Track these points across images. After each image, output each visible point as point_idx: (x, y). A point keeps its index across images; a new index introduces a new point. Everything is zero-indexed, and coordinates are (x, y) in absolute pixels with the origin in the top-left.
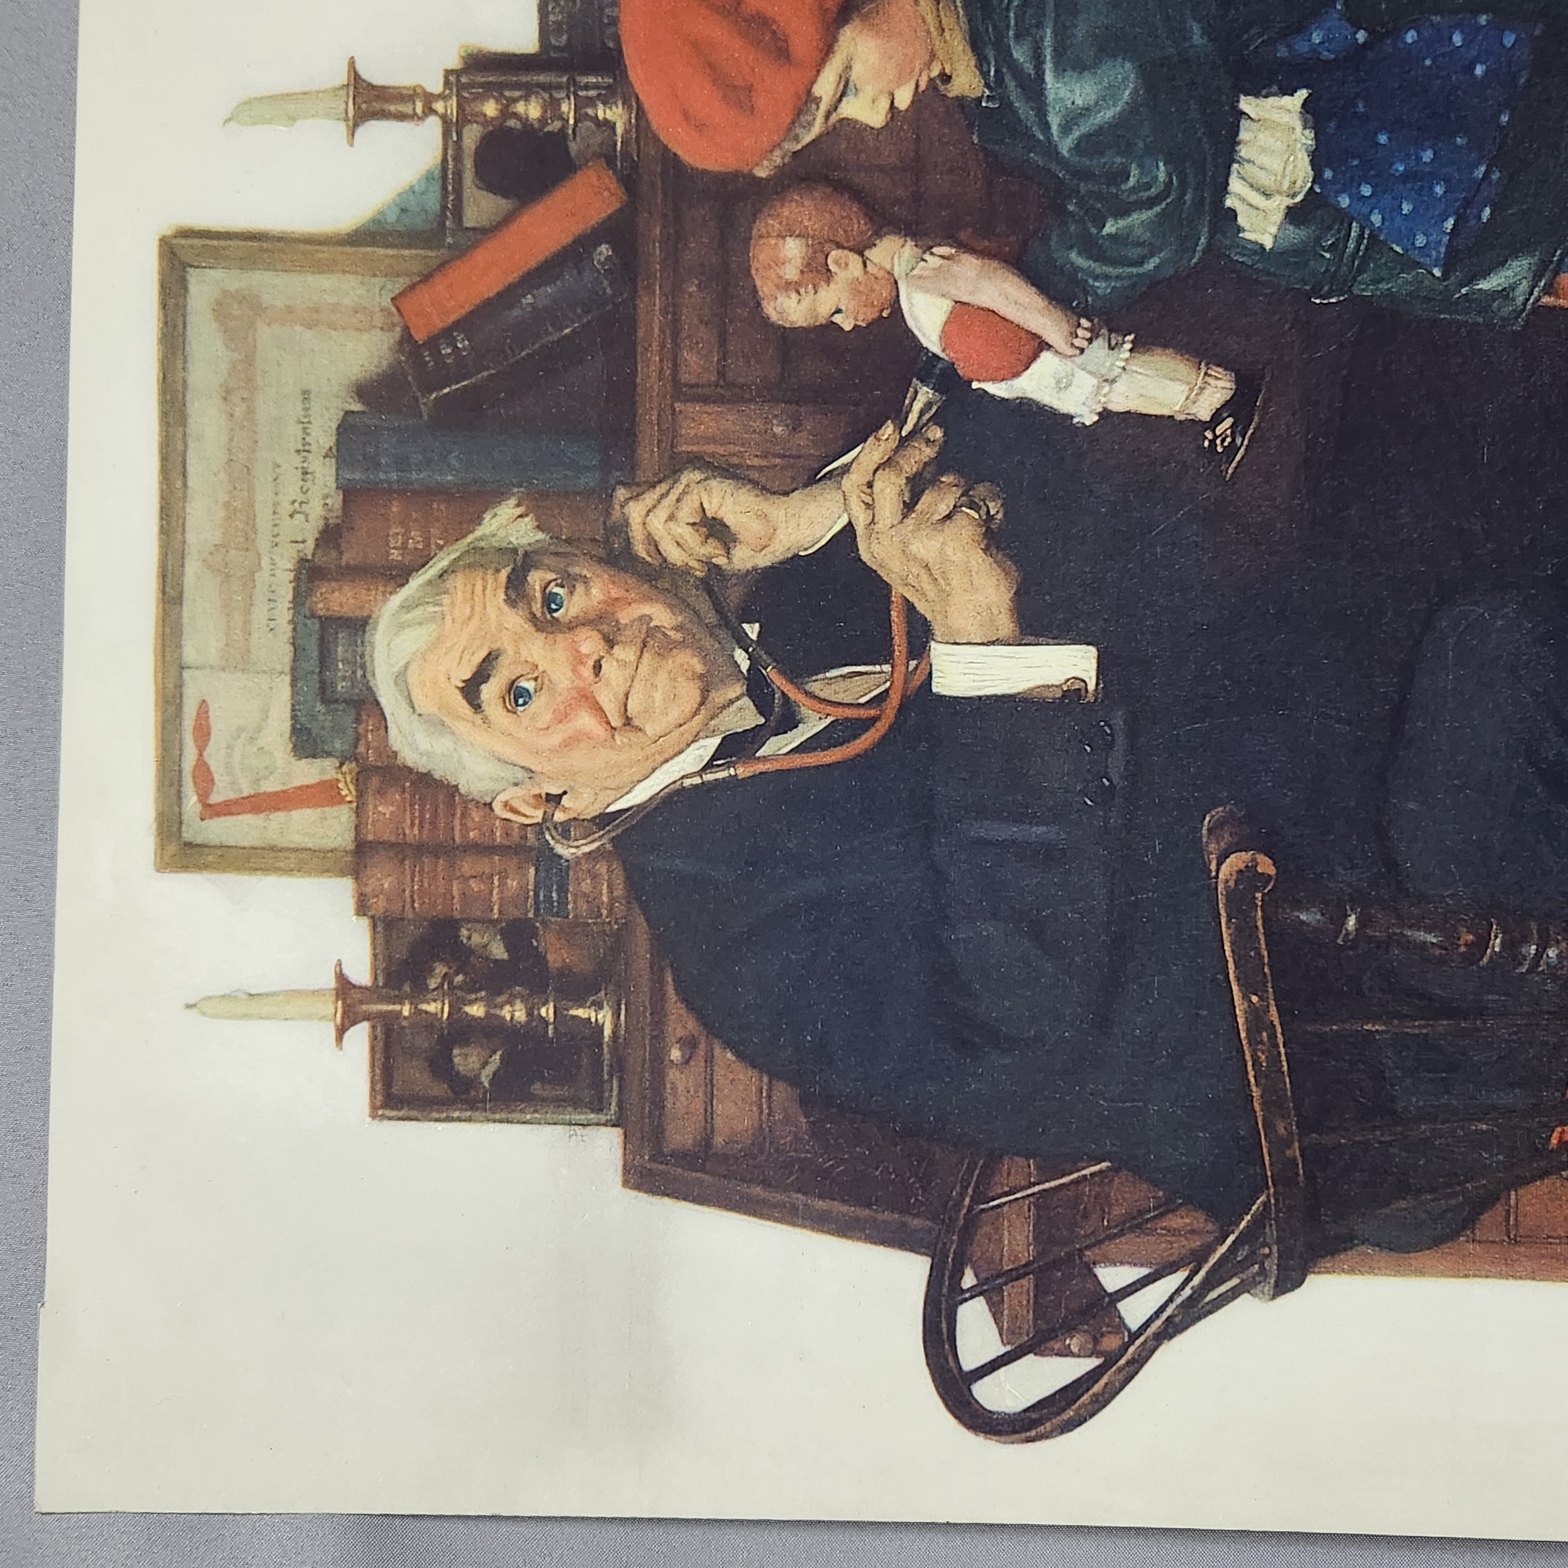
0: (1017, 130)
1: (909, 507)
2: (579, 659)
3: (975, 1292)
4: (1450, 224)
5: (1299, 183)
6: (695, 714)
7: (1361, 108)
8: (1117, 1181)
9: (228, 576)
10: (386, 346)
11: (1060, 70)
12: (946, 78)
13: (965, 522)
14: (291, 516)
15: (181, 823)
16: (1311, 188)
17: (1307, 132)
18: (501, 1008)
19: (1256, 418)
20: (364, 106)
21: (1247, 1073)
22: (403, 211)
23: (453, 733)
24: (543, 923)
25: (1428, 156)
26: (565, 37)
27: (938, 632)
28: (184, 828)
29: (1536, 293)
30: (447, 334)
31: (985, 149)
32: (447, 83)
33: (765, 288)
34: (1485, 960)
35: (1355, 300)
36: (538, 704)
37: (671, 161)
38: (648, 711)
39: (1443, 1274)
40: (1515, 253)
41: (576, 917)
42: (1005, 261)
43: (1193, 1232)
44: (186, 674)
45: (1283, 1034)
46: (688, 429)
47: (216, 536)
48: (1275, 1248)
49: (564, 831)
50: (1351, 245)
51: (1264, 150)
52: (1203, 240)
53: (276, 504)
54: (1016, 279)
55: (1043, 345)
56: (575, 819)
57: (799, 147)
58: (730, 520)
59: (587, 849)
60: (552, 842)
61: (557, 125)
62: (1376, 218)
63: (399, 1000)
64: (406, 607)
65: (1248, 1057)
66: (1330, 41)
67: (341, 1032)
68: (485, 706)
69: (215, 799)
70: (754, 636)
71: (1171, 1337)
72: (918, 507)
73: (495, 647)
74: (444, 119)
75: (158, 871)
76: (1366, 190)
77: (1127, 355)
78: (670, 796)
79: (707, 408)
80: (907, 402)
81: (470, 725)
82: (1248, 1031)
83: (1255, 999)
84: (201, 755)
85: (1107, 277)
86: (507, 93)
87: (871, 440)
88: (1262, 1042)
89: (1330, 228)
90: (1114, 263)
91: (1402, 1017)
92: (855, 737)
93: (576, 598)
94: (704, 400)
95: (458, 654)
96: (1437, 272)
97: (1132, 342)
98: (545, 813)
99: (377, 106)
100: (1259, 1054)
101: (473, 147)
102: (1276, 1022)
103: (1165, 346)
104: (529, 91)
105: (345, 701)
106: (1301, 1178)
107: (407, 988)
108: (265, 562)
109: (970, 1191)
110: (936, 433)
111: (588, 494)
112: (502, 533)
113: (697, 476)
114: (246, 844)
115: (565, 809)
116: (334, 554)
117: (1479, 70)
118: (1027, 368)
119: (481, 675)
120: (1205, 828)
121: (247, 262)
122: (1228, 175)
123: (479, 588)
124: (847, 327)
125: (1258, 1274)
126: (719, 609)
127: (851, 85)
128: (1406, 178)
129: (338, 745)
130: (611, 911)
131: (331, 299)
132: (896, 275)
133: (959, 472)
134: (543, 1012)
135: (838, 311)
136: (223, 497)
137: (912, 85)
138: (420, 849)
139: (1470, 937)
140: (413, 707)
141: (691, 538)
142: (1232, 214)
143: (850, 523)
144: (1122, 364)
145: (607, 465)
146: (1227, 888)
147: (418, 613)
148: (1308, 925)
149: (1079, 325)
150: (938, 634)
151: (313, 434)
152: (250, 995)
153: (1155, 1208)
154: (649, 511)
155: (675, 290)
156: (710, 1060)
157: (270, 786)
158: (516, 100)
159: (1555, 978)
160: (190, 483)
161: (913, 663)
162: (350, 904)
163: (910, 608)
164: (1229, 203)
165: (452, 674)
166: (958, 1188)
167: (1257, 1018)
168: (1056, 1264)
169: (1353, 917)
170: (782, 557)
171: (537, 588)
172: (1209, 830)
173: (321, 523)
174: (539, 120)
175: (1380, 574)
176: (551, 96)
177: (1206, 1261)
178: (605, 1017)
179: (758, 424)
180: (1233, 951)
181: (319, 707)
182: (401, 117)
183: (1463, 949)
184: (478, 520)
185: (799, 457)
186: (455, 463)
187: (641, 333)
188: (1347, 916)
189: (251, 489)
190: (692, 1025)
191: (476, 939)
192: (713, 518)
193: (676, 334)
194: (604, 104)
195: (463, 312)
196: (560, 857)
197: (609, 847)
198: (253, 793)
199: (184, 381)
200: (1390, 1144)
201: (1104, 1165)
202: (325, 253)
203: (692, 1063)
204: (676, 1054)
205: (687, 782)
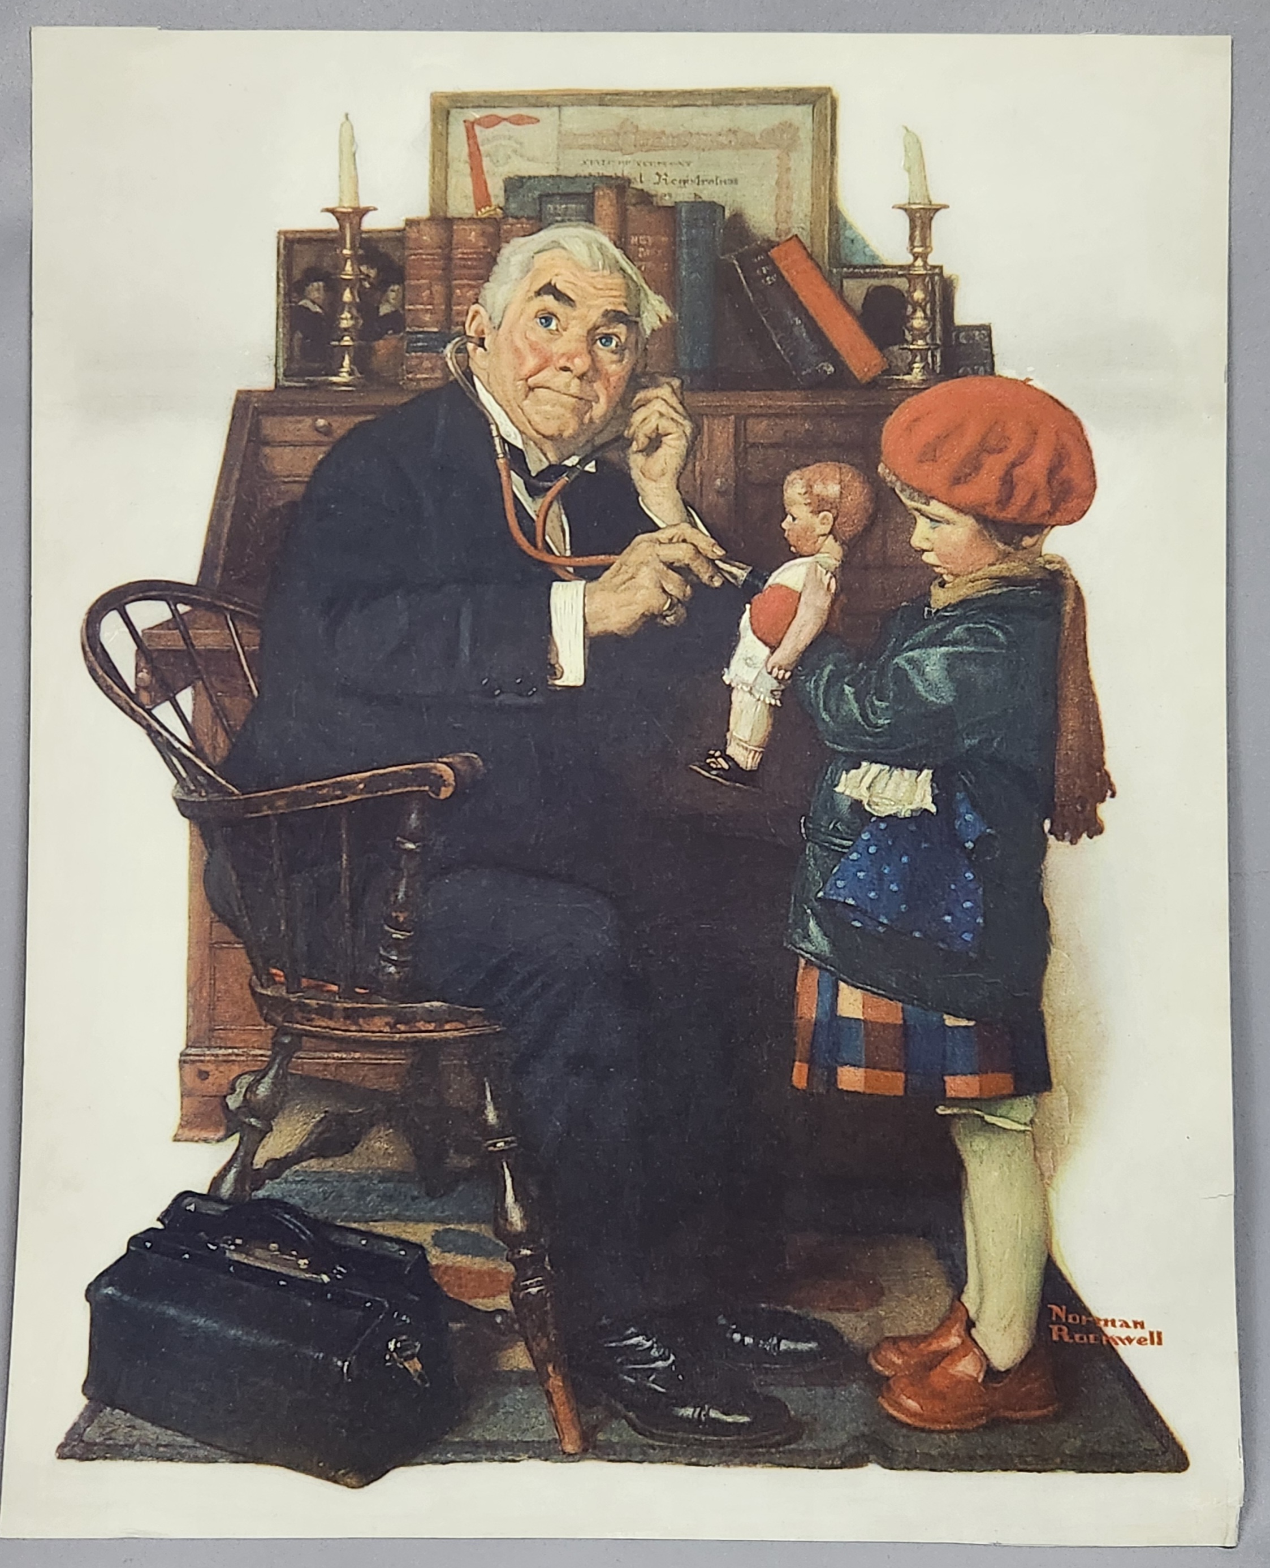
0: (911, 630)
1: (670, 566)
2: (571, 358)
3: (174, 612)
4: (850, 901)
5: (877, 808)
6: (538, 432)
7: (924, 845)
8: (246, 701)
9: (618, 134)
10: (766, 231)
11: (947, 656)
12: (942, 584)
13: (662, 602)
14: (657, 174)
15: (462, 108)
16: (873, 816)
17: (909, 812)
18: (349, 312)
19: (728, 783)
20: (918, 215)
22: (852, 241)
23: (522, 278)
24: (402, 338)
25: (894, 887)
26: (964, 342)
27: (592, 585)
28: (459, 110)
29: (808, 956)
30: (775, 270)
31: (898, 609)
32: (934, 267)
33: (807, 472)
34: (387, 928)
35: (804, 842)
36: (542, 331)
37: (887, 411)
38: (538, 401)
39: (190, 903)
40: (833, 943)
41: (408, 358)
42: (827, 624)
43: (215, 748)
44: (556, 109)
45: (340, 803)
46: (718, 425)
47: (643, 127)
48: (205, 799)
49: (461, 350)
50: (838, 841)
51: (898, 785)
52: (841, 748)
53: (665, 164)
54: (815, 631)
55: (773, 649)
56: (469, 357)
57: (898, 492)
58: (661, 452)
59: (450, 364)
60: (454, 342)
61: (909, 338)
62: (854, 856)
63: (352, 248)
64: (601, 247)
66: (967, 826)
67: (332, 211)
68: (539, 298)
69: (478, 129)
70: (587, 468)
71: (149, 735)
72: (670, 572)
73: (577, 304)
74: (912, 266)
75: (432, 94)
76: (872, 850)
77: (768, 702)
78: (484, 415)
79: (731, 436)
80: (737, 563)
81: (527, 288)
82: (339, 783)
83: (361, 786)
84: (505, 119)
85: (817, 688)
86: (928, 306)
87: (713, 541)
88: (333, 790)
89: (848, 828)
90: (826, 693)
91: (351, 878)
92: (524, 534)
93: (610, 355)
94: (736, 435)
95: (572, 280)
96: (820, 894)
97: (776, 705)
98: (472, 337)
99: (918, 222)
100: (327, 789)
101: (894, 285)
102: (347, 800)
103: (773, 725)
104: (930, 319)
105: (540, 211)
106: (249, 815)
107: (361, 252)
108: (628, 158)
109: (238, 609)
110: (717, 583)
111: (676, 361)
112: (649, 307)
113: (688, 431)
114: (450, 150)
115: (475, 350)
116: (633, 201)
117: (948, 918)
118: (759, 638)
119: (559, 296)
121: (816, 142)
122: (881, 763)
123: (614, 293)
124: (784, 525)
125: (189, 789)
126: (603, 446)
127: (937, 524)
128: (881, 875)
129: (513, 206)
130: (411, 380)
131: (795, 197)
132: (818, 555)
133: (693, 598)
134: (347, 338)
135: (794, 519)
136: (668, 130)
137: (938, 563)
138: (449, 259)
139: (401, 919)
140: (538, 252)
141: (649, 428)
142: (858, 767)
143: (659, 528)
144: (762, 698)
145: (694, 373)
146: (431, 768)
147: (597, 254)
148: (409, 819)
149: (786, 671)
150: (590, 585)
151: (710, 187)
152: (354, 155)
153: (229, 725)
154: (664, 400)
155: (805, 414)
156: (318, 444)
157: (486, 163)
158: (924, 312)
159: (377, 971)
160: (677, 109)
161: (571, 570)
162: (413, 215)
163: (607, 568)
164: (864, 764)
165: (559, 277)
166: (240, 602)
167: (348, 788)
168: (193, 663)
169: (414, 847)
170: (637, 485)
171: (615, 330)
172: (468, 757)
173: (653, 193)
174: (912, 326)
176: (927, 334)
177: (197, 756)
178: (344, 377)
179: (721, 469)
181: (537, 193)
182: (912, 239)
183: (394, 914)
184: (657, 292)
185: (701, 495)
186: (694, 276)
187: (778, 393)
188: (414, 843)
189: (674, 148)
190: (340, 432)
191: (392, 295)
192: (661, 442)
193: (777, 415)
194: (923, 368)
195: (789, 280)
196: (445, 347)
197: (451, 378)
198: (482, 152)
199: (740, 105)
200: (271, 870)
201: (256, 693)
202: (824, 191)
203: (315, 433)
204: (321, 422)
205: (493, 427)
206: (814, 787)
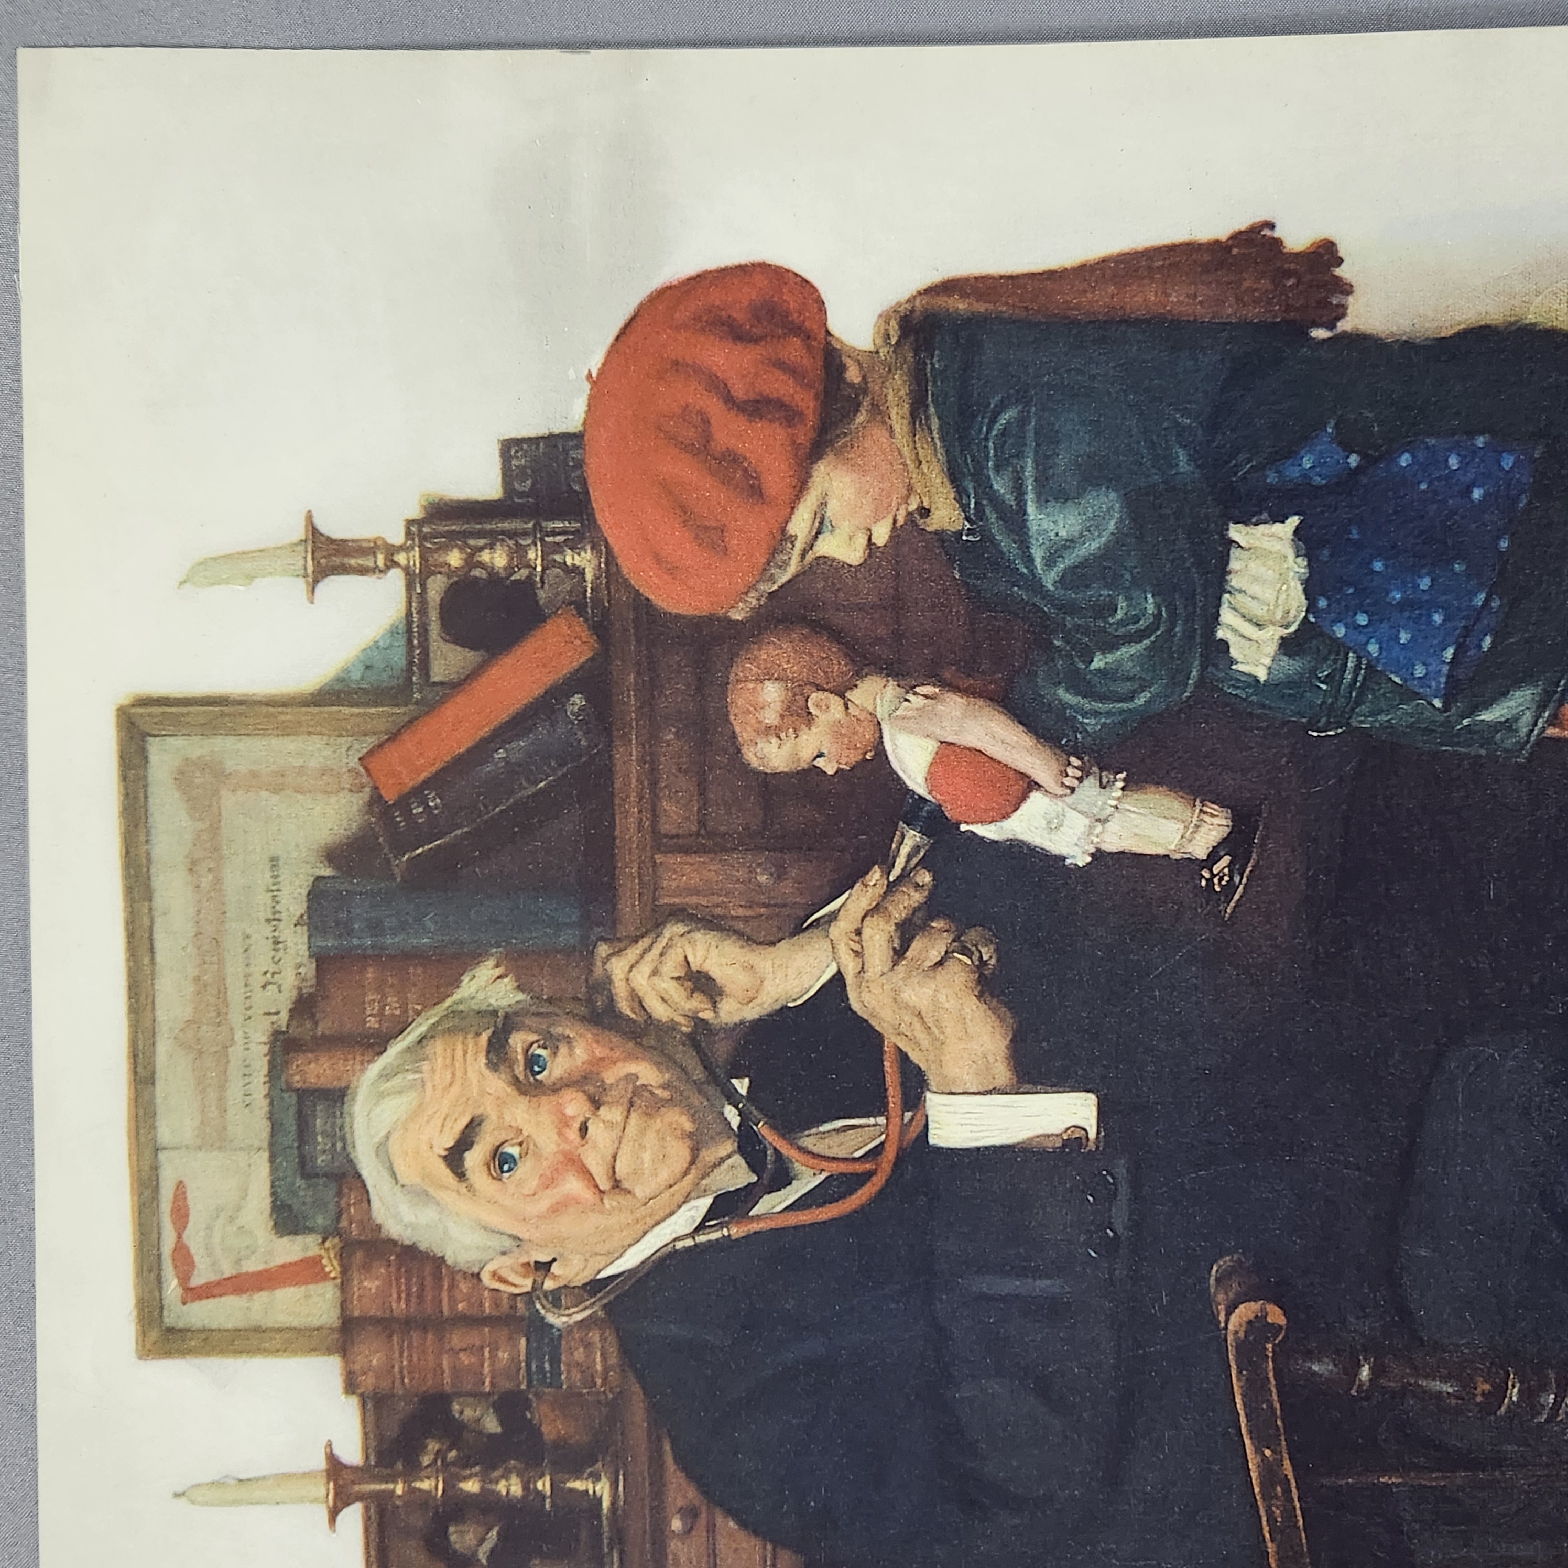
0: (1000, 563)
1: (899, 954)
2: (564, 1122)
4: (1449, 653)
5: (1293, 613)
6: (686, 1173)
7: (1355, 535)
9: (201, 1053)
10: (355, 808)
11: (1042, 500)
12: (925, 512)
13: (957, 968)
14: (264, 987)
15: (162, 1308)
16: (1305, 617)
17: (1299, 560)
18: (497, 1482)
19: (1254, 856)
20: (323, 561)
21: (1262, 1529)
22: (368, 667)
23: (438, 1204)
24: (536, 1395)
25: (1425, 583)
26: (529, 482)
27: (933, 1082)
28: (165, 1313)
29: (1540, 724)
30: (418, 792)
31: (967, 584)
32: (408, 533)
33: (744, 734)
34: (1503, 1409)
35: (1352, 731)
36: (523, 1170)
37: (642, 606)
38: (636, 1173)
40: (1518, 683)
41: (569, 1387)
42: (991, 699)
44: (162, 1156)
45: (1298, 1488)
46: (669, 881)
47: (187, 1012)
49: (555, 1299)
50: (1348, 676)
51: (1255, 579)
52: (1194, 673)
53: (247, 976)
54: (1003, 718)
55: (1033, 785)
56: (565, 1287)
57: (775, 587)
58: (715, 973)
59: (579, 1317)
60: (543, 1312)
61: (524, 573)
62: (1373, 648)
63: (392, 1479)
64: (385, 1076)
65: (1262, 1512)
66: (1322, 465)
67: (334, 1514)
68: (469, 1174)
69: (197, 1281)
70: (743, 1091)
72: (909, 954)
73: (478, 1112)
74: (407, 570)
75: (140, 1358)
76: (1362, 620)
77: (1120, 793)
78: (662, 1260)
79: (688, 859)
80: (894, 846)
81: (454, 1194)
82: (1262, 1485)
83: (1268, 1452)
84: (179, 1237)
85: (1096, 714)
86: (472, 542)
87: (858, 886)
88: (1277, 1498)
89: (1325, 659)
90: (1102, 698)
91: (1420, 1469)
92: (851, 1192)
93: (559, 1059)
94: (685, 850)
95: (439, 1123)
96: (1437, 703)
97: (1124, 780)
98: (535, 1281)
99: (337, 560)
100: (1274, 1509)
101: (438, 599)
102: (1291, 1476)
103: (1158, 784)
104: (493, 538)
105: (326, 1175)
107: (399, 1466)
108: (239, 1035)
110: (925, 878)
111: (568, 952)
112: (481, 996)
113: (680, 928)
114: (230, 1326)
115: (555, 1277)
116: (308, 1025)
117: (1477, 494)
118: (1016, 809)
119: (464, 1143)
120: (1212, 1279)
121: (209, 729)
122: (1219, 606)
123: (459, 1053)
124: (830, 771)
126: (707, 1066)
127: (827, 522)
128: (1402, 606)
129: (320, 1221)
130: (605, 1379)
131: (298, 762)
132: (879, 716)
133: (950, 917)
134: (539, 1485)
135: (820, 755)
136: (192, 971)
137: (890, 520)
138: (407, 1324)
139: (1487, 1387)
140: (396, 1179)
141: (676, 993)
142: (1224, 645)
143: (839, 972)
144: (1114, 803)
145: (587, 921)
146: (1236, 1340)
147: (397, 1081)
148: (1321, 1376)
149: (1069, 764)
150: (933, 1084)
151: (283, 902)
152: (241, 1481)
154: (632, 967)
155: (652, 738)
156: (711, 1528)
157: (252, 1265)
158: (481, 549)
160: (159, 958)
161: (908, 1115)
162: (337, 1382)
163: (903, 1058)
164: (1220, 634)
165: (434, 1143)
167: (1270, 1473)
169: (1367, 1366)
170: (769, 1010)
171: (519, 1050)
172: (1217, 1280)
173: (295, 993)
174: (505, 568)
175: (1385, 1015)
176: (517, 543)
178: (603, 1489)
179: (741, 874)
180: (1245, 1405)
181: (299, 1182)
182: (362, 571)
183: (1479, 1399)
184: (455, 983)
185: (785, 905)
186: (430, 925)
187: (618, 784)
188: (1359, 1366)
189: (221, 962)
190: (692, 1494)
191: (468, 1413)
192: (698, 971)
193: (654, 784)
194: (572, 549)
195: (434, 769)
196: (552, 1326)
197: (601, 1314)
198: (234, 1273)
199: (148, 854)
202: (289, 715)
203: (694, 1533)
204: (676, 1524)
205: (679, 1245)
206: (1258, 717)
